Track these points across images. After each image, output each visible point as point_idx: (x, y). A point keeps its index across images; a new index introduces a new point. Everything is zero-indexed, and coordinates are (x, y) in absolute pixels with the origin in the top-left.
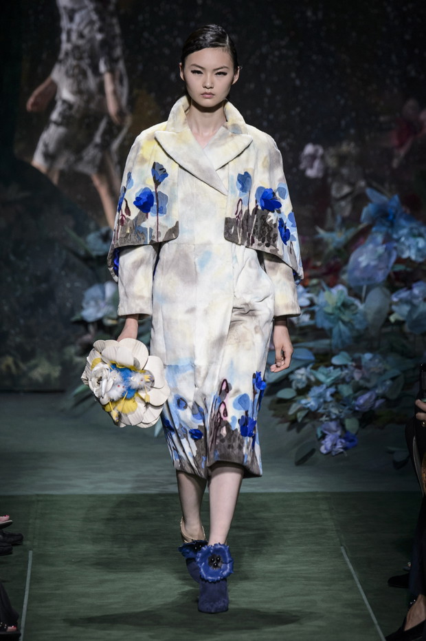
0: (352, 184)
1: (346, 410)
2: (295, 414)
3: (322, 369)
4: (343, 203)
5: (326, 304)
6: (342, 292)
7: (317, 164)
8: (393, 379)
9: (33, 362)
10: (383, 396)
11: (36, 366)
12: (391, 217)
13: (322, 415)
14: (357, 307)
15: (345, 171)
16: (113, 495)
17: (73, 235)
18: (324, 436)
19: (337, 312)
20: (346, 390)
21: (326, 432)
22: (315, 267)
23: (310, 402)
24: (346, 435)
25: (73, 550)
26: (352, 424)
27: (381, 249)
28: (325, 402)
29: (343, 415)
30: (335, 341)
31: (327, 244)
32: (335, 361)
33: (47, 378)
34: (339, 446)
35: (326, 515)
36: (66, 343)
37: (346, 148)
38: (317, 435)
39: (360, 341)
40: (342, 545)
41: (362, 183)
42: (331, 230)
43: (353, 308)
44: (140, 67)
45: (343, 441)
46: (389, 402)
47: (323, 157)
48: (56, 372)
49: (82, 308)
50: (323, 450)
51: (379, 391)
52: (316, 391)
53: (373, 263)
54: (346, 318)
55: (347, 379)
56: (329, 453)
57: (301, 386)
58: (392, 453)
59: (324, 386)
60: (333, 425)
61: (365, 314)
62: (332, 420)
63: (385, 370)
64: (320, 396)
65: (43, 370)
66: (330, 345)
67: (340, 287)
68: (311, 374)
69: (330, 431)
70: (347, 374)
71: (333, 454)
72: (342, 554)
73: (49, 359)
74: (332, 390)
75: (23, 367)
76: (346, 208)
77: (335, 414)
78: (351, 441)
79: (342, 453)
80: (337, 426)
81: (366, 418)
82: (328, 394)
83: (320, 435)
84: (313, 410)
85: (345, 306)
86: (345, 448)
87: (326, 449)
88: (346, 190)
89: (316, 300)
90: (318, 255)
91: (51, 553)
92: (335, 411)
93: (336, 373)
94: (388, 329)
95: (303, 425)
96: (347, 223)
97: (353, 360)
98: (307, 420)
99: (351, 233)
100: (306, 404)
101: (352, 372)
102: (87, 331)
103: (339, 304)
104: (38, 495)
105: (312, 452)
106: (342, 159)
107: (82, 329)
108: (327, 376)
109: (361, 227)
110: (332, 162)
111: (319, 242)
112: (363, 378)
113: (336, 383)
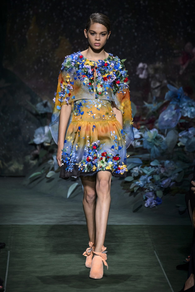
0: (161, 82)
1: (157, 187)
2: (133, 188)
3: (146, 168)
4: (156, 91)
5: (148, 137)
6: (155, 132)
7: (144, 72)
8: (179, 173)
9: (11, 163)
10: (174, 181)
11: (12, 165)
12: (179, 97)
13: (146, 189)
14: (162, 139)
15: (157, 76)
16: (48, 225)
17: (30, 103)
18: (146, 199)
19: (153, 141)
20: (157, 178)
21: (147, 197)
22: (143, 120)
23: (140, 183)
24: (157, 199)
25: (28, 251)
26: (159, 194)
27: (174, 112)
28: (147, 183)
29: (155, 189)
30: (152, 154)
31: (149, 110)
32: (152, 164)
33: (17, 170)
34: (153, 204)
35: (147, 236)
36: (26, 154)
37: (158, 65)
38: (143, 198)
39: (164, 155)
40: (155, 250)
41: (165, 81)
42: (150, 103)
43: (161, 139)
44: (62, 26)
45: (155, 201)
46: (177, 184)
47: (147, 69)
48: (21, 168)
49: (34, 138)
50: (146, 205)
51: (172, 178)
52: (143, 178)
53: (170, 119)
54: (157, 144)
55: (158, 173)
56: (149, 207)
57: (136, 175)
58: (178, 207)
59: (147, 176)
60: (151, 194)
61: (166, 142)
62: (150, 191)
63: (175, 169)
64: (145, 180)
65: (15, 167)
66: (150, 156)
67: (155, 130)
68: (141, 170)
69: (149, 196)
70: (158, 170)
71: (151, 207)
72: (155, 254)
73: (18, 161)
74: (151, 177)
75: (6, 165)
76: (157, 93)
77: (152, 189)
78: (159, 201)
79: (155, 207)
80: (153, 194)
81: (166, 191)
82: (149, 179)
83: (144, 198)
84: (141, 186)
85: (157, 138)
86: (156, 205)
87: (147, 205)
88: (158, 84)
89: (143, 135)
90: (144, 115)
91: (19, 252)
92: (152, 187)
93: (152, 170)
94: (177, 149)
95: (137, 193)
96: (158, 100)
97: (160, 164)
98: (138, 191)
99: (160, 104)
100: (138, 184)
101: (160, 169)
102: (36, 149)
103: (154, 138)
104: (12, 225)
105: (141, 206)
106: (156, 70)
107: (33, 147)
108: (148, 171)
109: (165, 102)
110: (151, 71)
111: (145, 109)
112: (165, 172)
113: (152, 174)
